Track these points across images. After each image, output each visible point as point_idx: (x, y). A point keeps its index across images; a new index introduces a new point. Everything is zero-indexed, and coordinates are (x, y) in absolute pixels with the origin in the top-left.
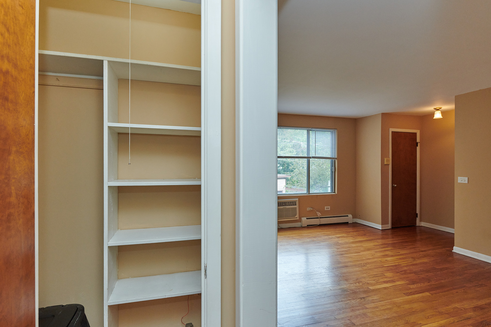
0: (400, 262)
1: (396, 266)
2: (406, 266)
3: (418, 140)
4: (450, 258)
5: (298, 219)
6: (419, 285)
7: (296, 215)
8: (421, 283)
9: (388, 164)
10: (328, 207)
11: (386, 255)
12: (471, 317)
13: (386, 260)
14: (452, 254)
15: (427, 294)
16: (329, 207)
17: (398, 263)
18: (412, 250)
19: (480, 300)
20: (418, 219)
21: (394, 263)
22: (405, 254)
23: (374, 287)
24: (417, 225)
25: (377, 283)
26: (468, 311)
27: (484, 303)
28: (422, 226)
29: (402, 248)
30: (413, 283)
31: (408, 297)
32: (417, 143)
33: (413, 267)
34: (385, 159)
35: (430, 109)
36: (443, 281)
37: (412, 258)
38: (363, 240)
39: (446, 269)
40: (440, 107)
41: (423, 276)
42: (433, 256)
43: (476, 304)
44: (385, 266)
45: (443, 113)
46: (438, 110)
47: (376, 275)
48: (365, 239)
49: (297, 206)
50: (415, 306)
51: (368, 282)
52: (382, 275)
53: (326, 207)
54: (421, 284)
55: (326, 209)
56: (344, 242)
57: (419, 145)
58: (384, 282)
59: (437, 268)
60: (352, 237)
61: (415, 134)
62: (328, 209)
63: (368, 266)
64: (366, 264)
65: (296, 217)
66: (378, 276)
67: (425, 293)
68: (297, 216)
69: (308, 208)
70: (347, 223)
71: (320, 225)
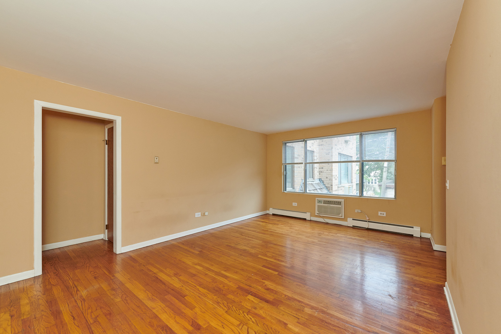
5: (343, 217)
7: (340, 214)
10: (382, 213)
49: (342, 206)
55: (379, 215)
62: (382, 215)
65: (341, 216)
69: (356, 210)
70: (411, 236)
71: (368, 229)
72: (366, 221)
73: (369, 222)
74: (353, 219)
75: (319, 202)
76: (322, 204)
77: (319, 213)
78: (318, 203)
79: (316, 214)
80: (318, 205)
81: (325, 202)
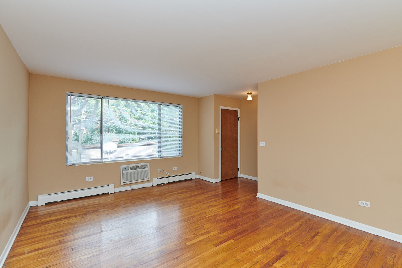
0: (219, 211)
1: (215, 215)
2: (223, 215)
3: (239, 116)
4: (254, 203)
5: (149, 179)
6: (228, 232)
7: (147, 176)
8: (229, 230)
9: (219, 133)
10: (175, 168)
11: (211, 206)
12: (259, 260)
13: (209, 211)
14: (255, 198)
15: (232, 241)
16: (177, 168)
17: (217, 213)
18: (231, 199)
19: (267, 240)
20: (239, 172)
21: (215, 213)
22: (225, 203)
23: (191, 242)
24: (238, 177)
25: (196, 237)
26: (258, 254)
27: (270, 243)
28: (241, 178)
29: (224, 198)
30: (224, 231)
31: (216, 248)
32: (239, 118)
33: (228, 214)
34: (217, 129)
35: (245, 93)
36: (245, 225)
37: (229, 206)
38: (198, 193)
39: (250, 212)
40: (251, 92)
41: (232, 223)
42: (243, 203)
43: (264, 245)
44: (207, 216)
45: (253, 97)
46: (250, 94)
47: (196, 228)
48: (200, 193)
49: (148, 169)
50: (219, 257)
51: (188, 238)
52: (202, 227)
53: (174, 168)
54: (229, 232)
55: (174, 170)
56: (182, 197)
57: (239, 119)
58: (201, 235)
59: (244, 213)
60: (190, 192)
61: (237, 112)
62: (175, 170)
63: (193, 219)
64: (192, 217)
65: (147, 178)
66: (198, 229)
67: (230, 241)
68: (149, 177)
69: (158, 170)
70: (191, 179)
71: (169, 183)
72: (167, 177)
73: (169, 177)
74: (157, 179)
75: (126, 169)
76: (129, 171)
77: (125, 182)
78: (124, 170)
79: (122, 184)
80: (124, 173)
81: (132, 168)
